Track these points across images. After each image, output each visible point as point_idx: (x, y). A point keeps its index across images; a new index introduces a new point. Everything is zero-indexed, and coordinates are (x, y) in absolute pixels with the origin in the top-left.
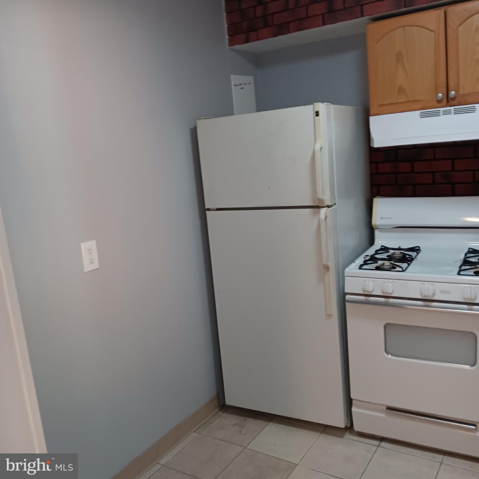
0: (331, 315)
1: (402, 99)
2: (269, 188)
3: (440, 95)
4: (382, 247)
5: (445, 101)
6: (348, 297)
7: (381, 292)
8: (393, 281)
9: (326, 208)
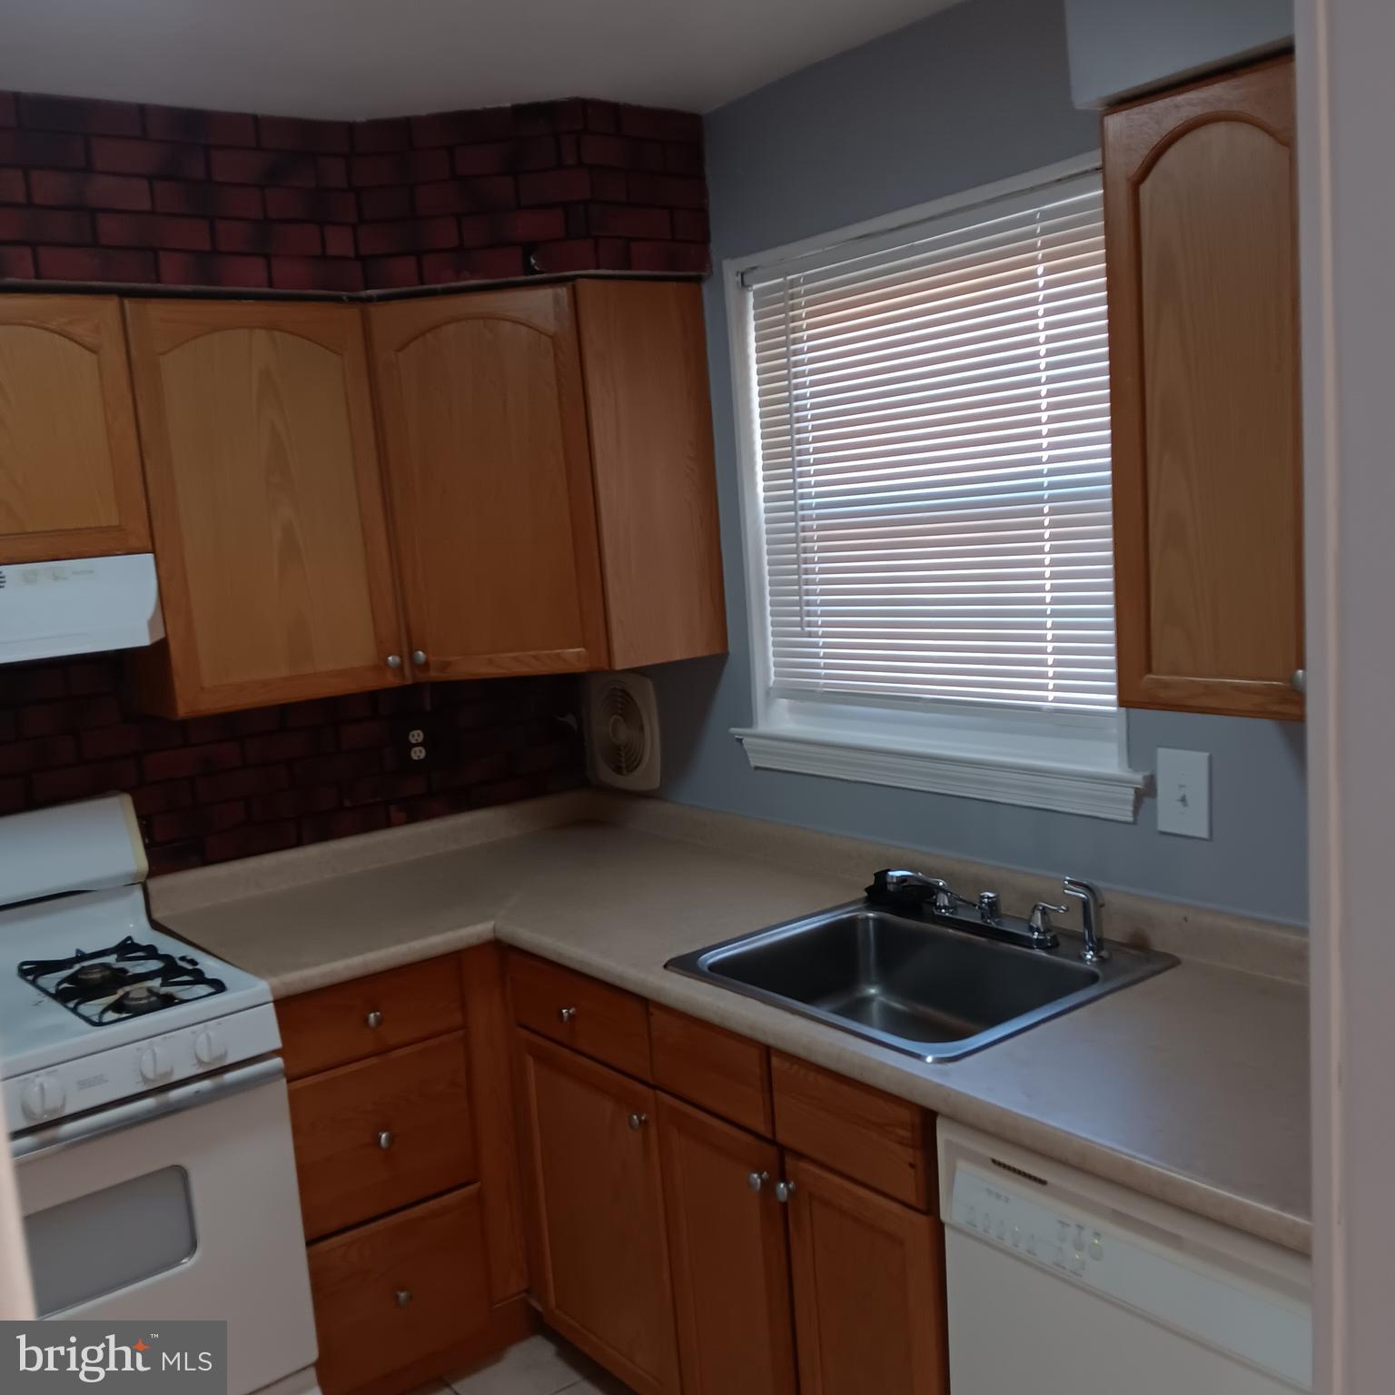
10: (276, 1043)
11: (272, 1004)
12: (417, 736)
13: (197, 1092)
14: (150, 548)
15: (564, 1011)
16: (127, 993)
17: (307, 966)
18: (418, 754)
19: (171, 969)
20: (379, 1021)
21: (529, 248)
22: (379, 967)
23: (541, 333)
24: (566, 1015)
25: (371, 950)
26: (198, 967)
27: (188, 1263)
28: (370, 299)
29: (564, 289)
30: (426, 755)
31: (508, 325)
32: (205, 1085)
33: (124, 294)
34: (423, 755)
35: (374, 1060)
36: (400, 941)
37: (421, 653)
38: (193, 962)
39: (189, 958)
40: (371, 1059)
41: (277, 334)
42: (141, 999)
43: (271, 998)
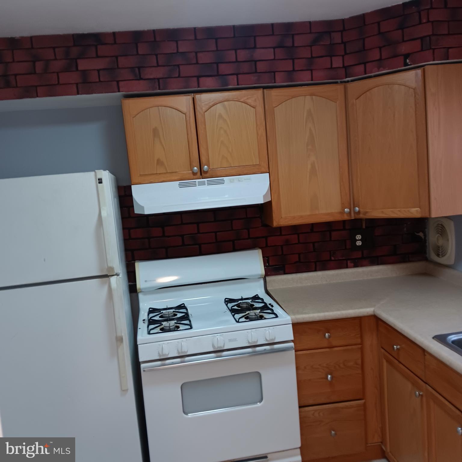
0: (127, 390)
1: (161, 170)
2: (45, 260)
3: (196, 168)
4: (150, 309)
5: (199, 174)
6: (142, 366)
7: (177, 353)
8: (186, 340)
9: (116, 276)
10: (292, 338)
11: (291, 325)
12: (359, 237)
13: (265, 349)
14: (268, 172)
15: (395, 346)
16: (249, 314)
17: (305, 313)
18: (359, 243)
19: (265, 307)
20: (329, 337)
21: (406, 56)
22: (330, 318)
23: (410, 88)
24: (396, 348)
25: (328, 311)
26: (273, 308)
27: (259, 404)
28: (348, 82)
29: (420, 70)
30: (362, 244)
31: (397, 86)
32: (268, 347)
33: (264, 88)
34: (360, 244)
35: (327, 350)
36: (338, 310)
37: (357, 208)
38: (272, 306)
39: (272, 304)
40: (327, 349)
41: (314, 97)
42: (253, 316)
43: (291, 323)
